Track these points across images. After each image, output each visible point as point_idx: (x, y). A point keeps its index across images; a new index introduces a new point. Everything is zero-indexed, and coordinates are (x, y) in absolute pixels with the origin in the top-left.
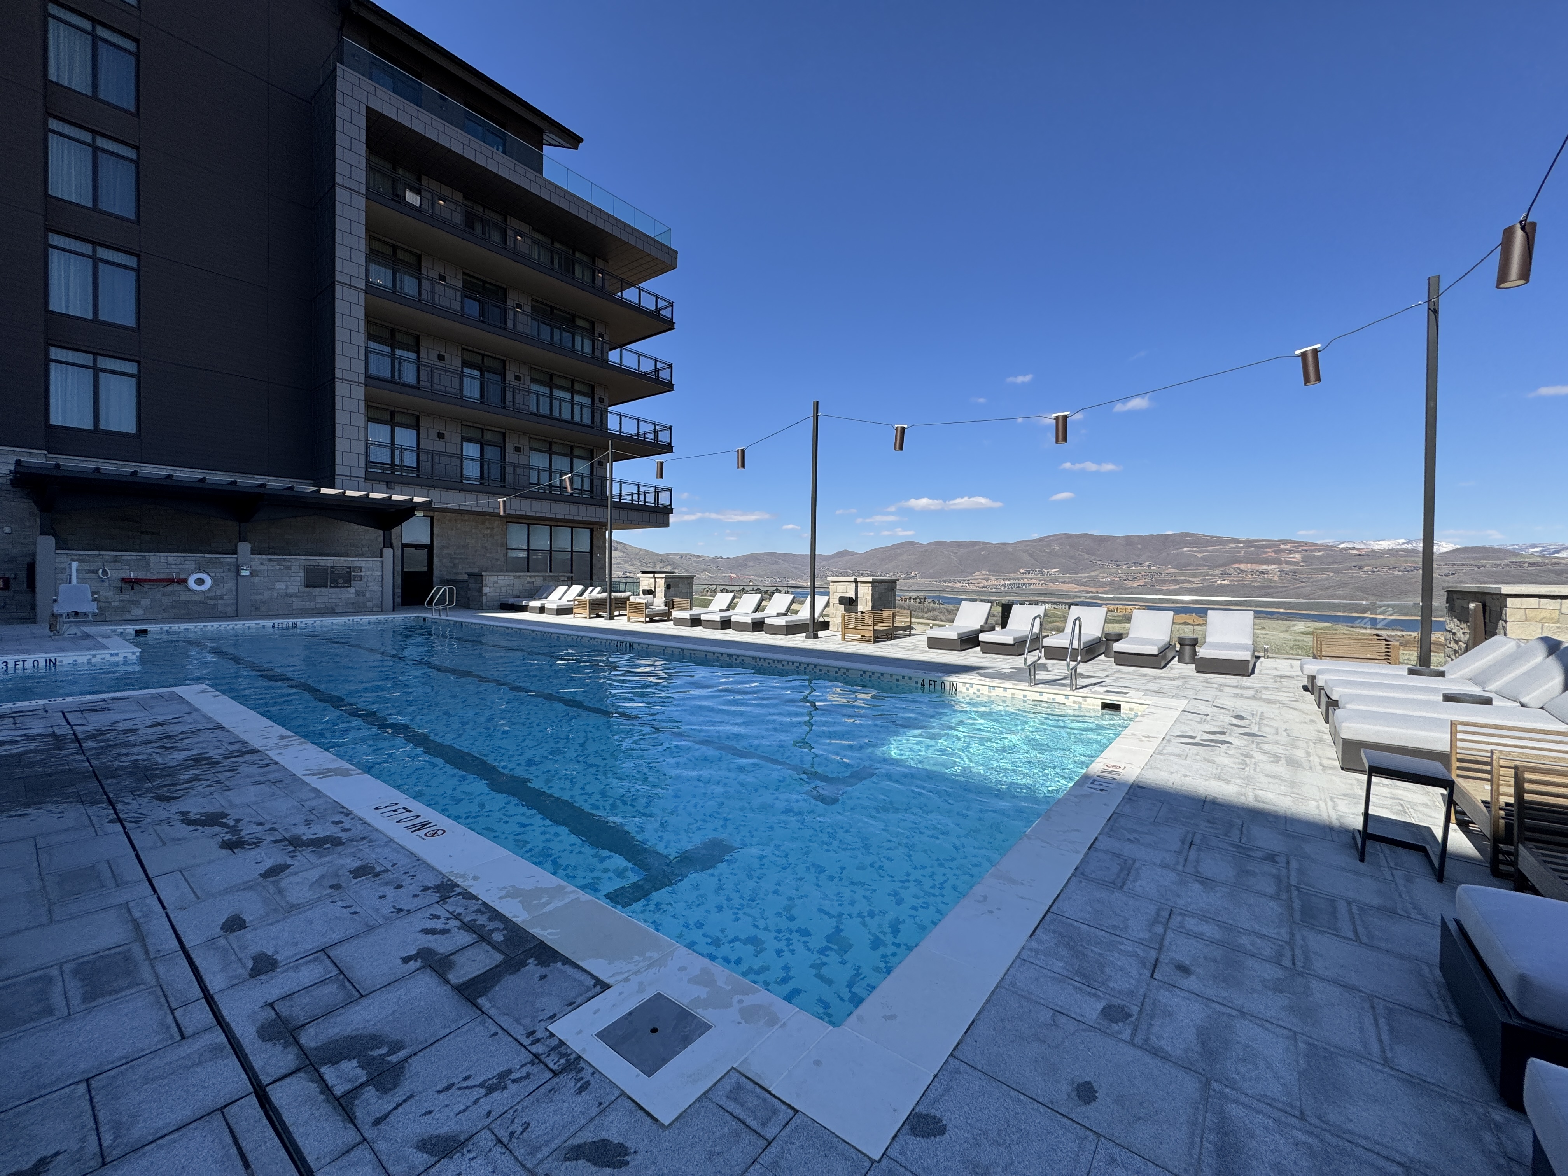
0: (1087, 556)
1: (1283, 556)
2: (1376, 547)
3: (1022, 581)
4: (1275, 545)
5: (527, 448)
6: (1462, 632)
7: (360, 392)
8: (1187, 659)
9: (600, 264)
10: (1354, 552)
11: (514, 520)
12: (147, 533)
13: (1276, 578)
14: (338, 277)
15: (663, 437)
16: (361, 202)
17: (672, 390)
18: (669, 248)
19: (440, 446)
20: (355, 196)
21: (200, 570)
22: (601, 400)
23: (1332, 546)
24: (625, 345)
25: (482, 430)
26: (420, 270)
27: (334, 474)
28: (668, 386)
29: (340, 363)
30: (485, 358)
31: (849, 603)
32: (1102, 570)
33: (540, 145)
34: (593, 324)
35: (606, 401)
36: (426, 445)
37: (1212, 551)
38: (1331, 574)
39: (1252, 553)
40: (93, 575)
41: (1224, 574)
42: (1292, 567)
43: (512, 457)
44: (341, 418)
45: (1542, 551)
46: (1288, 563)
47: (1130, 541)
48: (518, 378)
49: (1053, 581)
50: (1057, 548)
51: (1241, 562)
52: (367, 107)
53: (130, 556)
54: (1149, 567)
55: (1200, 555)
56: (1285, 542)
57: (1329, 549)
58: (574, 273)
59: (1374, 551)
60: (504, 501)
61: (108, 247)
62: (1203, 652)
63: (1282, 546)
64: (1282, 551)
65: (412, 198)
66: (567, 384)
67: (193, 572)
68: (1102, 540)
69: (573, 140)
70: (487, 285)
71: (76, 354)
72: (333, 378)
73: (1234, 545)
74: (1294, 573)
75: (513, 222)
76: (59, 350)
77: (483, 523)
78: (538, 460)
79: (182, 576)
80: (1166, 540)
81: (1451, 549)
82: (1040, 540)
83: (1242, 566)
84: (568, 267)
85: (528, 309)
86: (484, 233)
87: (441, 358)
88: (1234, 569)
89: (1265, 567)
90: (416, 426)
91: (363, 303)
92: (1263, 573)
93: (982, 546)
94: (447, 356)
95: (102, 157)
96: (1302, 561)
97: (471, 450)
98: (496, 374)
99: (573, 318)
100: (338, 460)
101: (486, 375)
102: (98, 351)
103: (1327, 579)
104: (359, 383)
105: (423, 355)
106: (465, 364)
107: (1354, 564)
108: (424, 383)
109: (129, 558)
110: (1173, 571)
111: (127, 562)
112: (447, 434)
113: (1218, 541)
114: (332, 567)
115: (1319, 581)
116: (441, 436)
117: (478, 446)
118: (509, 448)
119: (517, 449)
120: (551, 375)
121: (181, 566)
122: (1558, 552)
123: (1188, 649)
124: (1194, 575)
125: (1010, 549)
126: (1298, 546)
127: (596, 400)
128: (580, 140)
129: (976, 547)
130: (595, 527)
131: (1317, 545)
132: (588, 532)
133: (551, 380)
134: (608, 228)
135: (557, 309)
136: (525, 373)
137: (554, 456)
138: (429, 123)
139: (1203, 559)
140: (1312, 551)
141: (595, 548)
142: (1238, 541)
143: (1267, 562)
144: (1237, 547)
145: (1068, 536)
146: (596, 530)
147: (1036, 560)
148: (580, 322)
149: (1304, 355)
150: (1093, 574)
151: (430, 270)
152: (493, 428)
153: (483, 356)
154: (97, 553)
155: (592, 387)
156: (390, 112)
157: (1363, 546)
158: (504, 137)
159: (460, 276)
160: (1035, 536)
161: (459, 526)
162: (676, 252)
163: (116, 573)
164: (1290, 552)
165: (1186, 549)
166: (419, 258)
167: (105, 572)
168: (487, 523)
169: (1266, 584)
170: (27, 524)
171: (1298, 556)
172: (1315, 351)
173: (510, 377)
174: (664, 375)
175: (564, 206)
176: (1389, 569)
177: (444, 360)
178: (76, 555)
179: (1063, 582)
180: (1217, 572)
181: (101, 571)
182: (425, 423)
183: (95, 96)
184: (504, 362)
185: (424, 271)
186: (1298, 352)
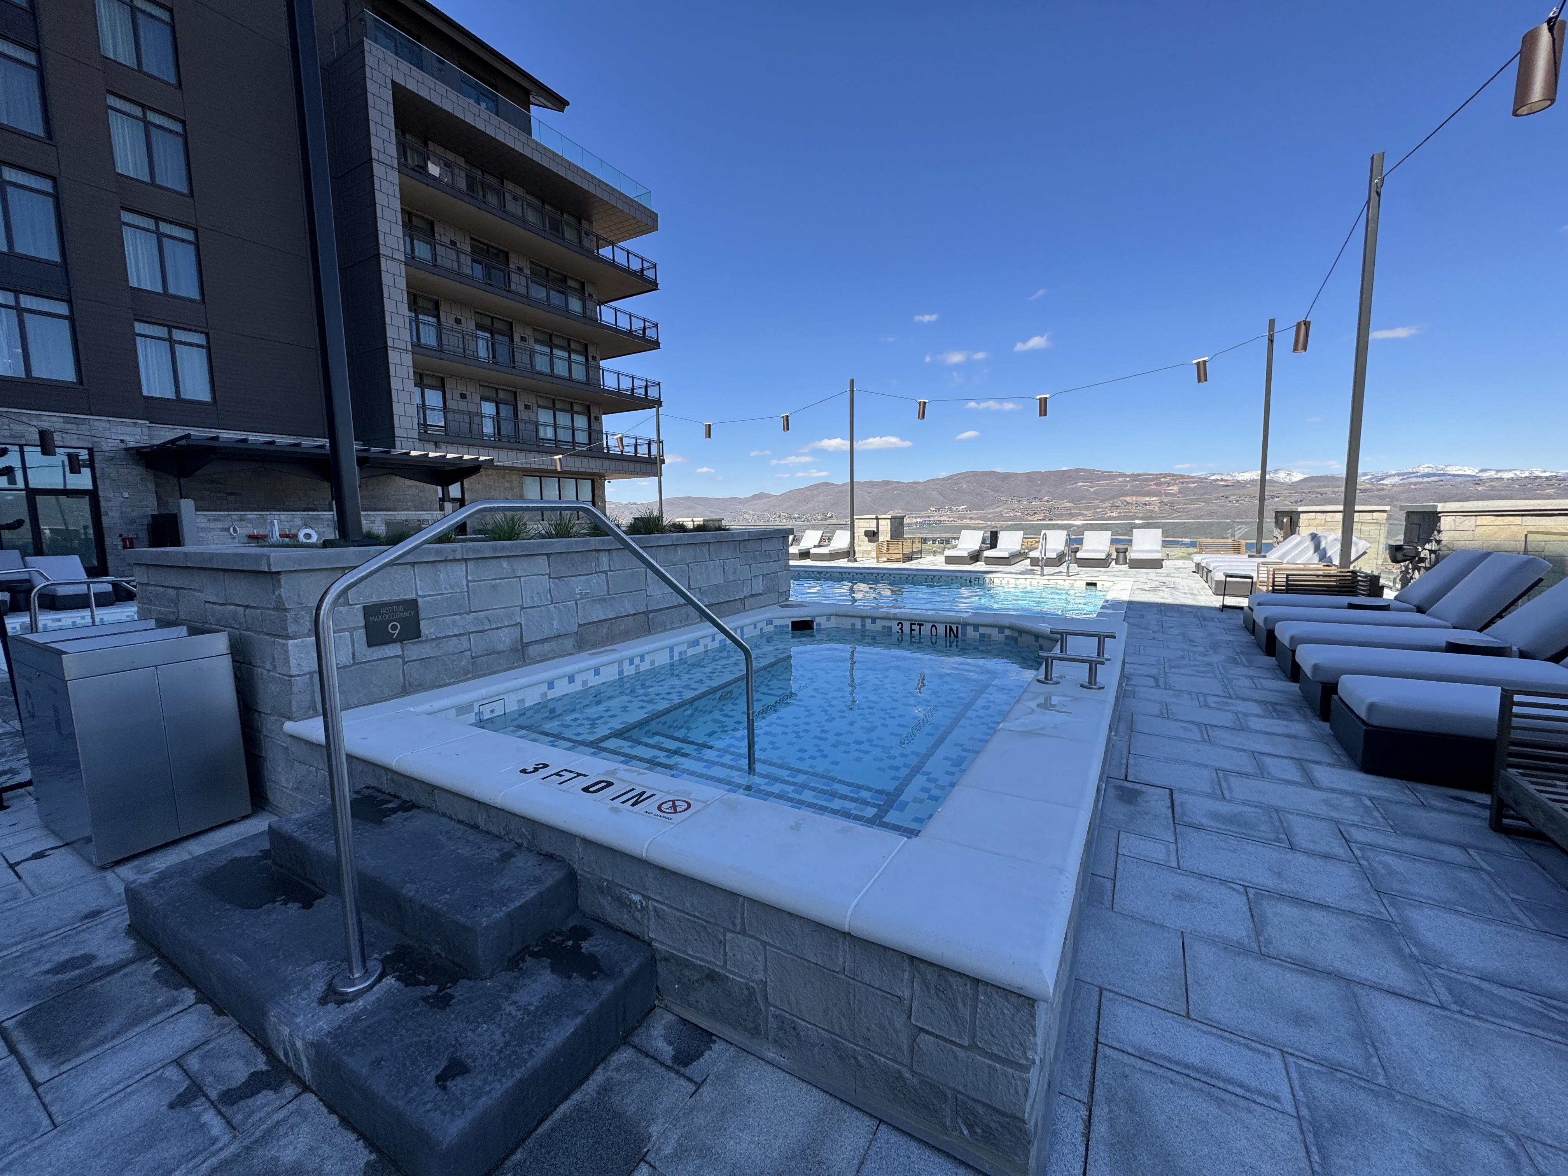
0: (992, 493)
1: (1164, 487)
2: (1241, 478)
3: (932, 519)
4: (1156, 478)
5: (535, 406)
6: (1278, 533)
7: (408, 359)
8: (1121, 561)
9: (585, 224)
10: (1222, 483)
11: (529, 474)
12: (232, 494)
13: (1157, 509)
14: (382, 250)
15: (653, 393)
16: (394, 176)
17: (659, 348)
18: (651, 211)
19: (463, 406)
20: (389, 170)
21: (306, 525)
22: (594, 358)
23: (1205, 478)
24: (607, 302)
25: (497, 389)
26: (434, 236)
27: (394, 436)
28: (655, 345)
29: (391, 332)
30: (495, 320)
31: (872, 535)
32: (1005, 506)
33: (527, 105)
34: (583, 285)
35: (598, 358)
36: (451, 404)
37: (1104, 485)
38: (1203, 504)
39: (1137, 486)
40: (225, 533)
41: (1113, 507)
42: (1171, 499)
43: (523, 414)
44: (395, 384)
45: (1372, 478)
46: (1167, 494)
47: (1030, 477)
48: (523, 339)
49: (961, 518)
50: (965, 486)
51: (1127, 495)
52: (392, 80)
53: (251, 515)
54: (1048, 501)
55: (1092, 490)
56: (1165, 475)
57: (1202, 480)
58: (563, 233)
59: (1238, 481)
60: (560, 459)
61: (172, 223)
62: (1132, 555)
63: (1162, 479)
64: (1162, 483)
65: (434, 170)
66: (564, 343)
67: (300, 528)
68: (1006, 477)
69: (560, 104)
70: (491, 249)
71: (151, 327)
72: (386, 347)
73: (1120, 479)
74: (1172, 504)
75: (509, 185)
76: (142, 325)
77: (504, 477)
78: (545, 416)
79: (293, 532)
80: (1063, 477)
81: (1301, 478)
82: (949, 478)
83: (1128, 499)
84: (556, 228)
85: (527, 271)
86: (484, 196)
87: (458, 321)
88: (1122, 501)
89: (1147, 499)
90: (441, 386)
91: (404, 274)
92: (1145, 504)
93: (894, 485)
94: (463, 320)
95: (154, 131)
96: (1179, 493)
97: (488, 408)
98: (504, 335)
99: (564, 280)
100: (396, 424)
101: (497, 337)
102: (172, 324)
103: (1198, 509)
104: (407, 351)
105: (443, 319)
106: (479, 327)
107: (1222, 494)
108: (446, 347)
109: (252, 517)
110: (1068, 505)
111: (250, 521)
112: (468, 395)
113: (1109, 476)
114: (407, 521)
115: (1192, 510)
116: (463, 396)
117: (494, 405)
118: (521, 407)
119: (527, 407)
120: (551, 335)
121: (291, 523)
122: (1383, 479)
123: (1121, 555)
124: (1087, 509)
125: (921, 488)
126: (1177, 478)
127: (590, 359)
128: (568, 103)
129: (889, 487)
130: (596, 477)
131: (1192, 477)
132: (590, 482)
133: (551, 340)
134: (592, 189)
135: (552, 271)
136: (528, 333)
137: (575, 415)
138: (433, 87)
139: (1095, 493)
140: (1188, 483)
141: (596, 498)
142: (1125, 475)
143: (1149, 494)
144: (1124, 481)
145: (975, 474)
146: (596, 481)
147: (945, 498)
148: (570, 283)
149: (1198, 364)
150: (997, 510)
151: (443, 235)
152: (506, 388)
153: (492, 318)
154: (227, 513)
155: (586, 346)
156: (411, 86)
157: (1229, 478)
158: (496, 100)
159: (468, 241)
160: (944, 474)
161: (484, 480)
162: (657, 215)
163: (244, 530)
164: (1169, 484)
165: (1080, 484)
166: (432, 224)
167: (235, 530)
168: (507, 477)
169: (1149, 514)
170: (141, 488)
171: (1175, 488)
172: (1205, 362)
173: (517, 338)
174: (651, 333)
175: (562, 173)
176: (1251, 497)
177: (460, 323)
178: (211, 515)
179: (971, 519)
180: (1107, 505)
181: (231, 529)
182: (449, 384)
183: (140, 70)
184: (511, 324)
185: (437, 236)
186: (1195, 362)
